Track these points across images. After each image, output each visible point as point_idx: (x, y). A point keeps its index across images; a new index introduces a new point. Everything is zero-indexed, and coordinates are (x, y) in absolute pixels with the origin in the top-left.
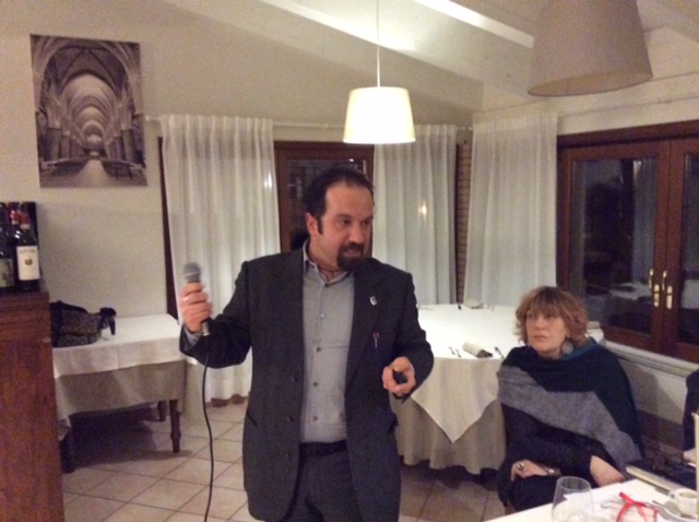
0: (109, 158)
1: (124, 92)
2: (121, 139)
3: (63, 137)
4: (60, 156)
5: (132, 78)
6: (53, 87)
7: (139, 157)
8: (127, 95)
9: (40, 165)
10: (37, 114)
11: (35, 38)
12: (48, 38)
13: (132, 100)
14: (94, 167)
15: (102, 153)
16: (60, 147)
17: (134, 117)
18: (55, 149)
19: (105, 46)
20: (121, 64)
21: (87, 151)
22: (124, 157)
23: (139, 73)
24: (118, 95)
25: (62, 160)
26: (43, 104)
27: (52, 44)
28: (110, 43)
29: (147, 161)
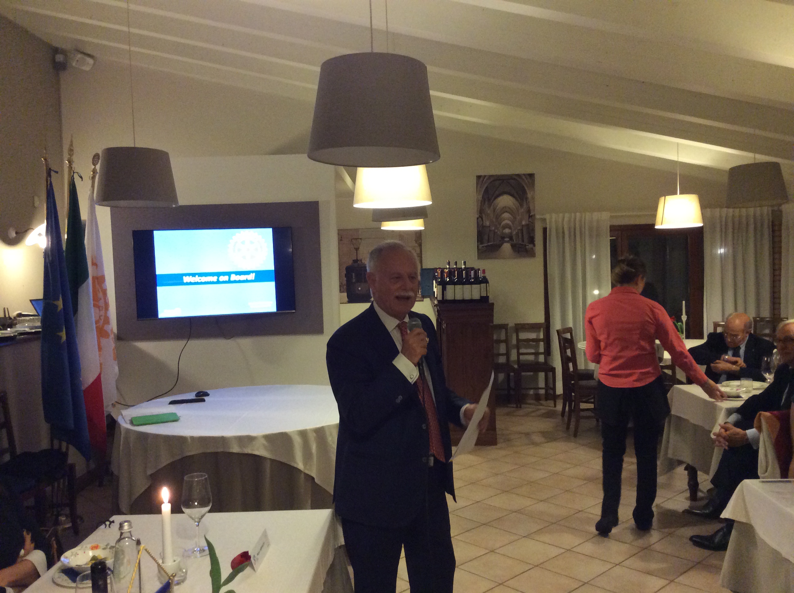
0: (515, 242)
1: (525, 202)
2: (522, 230)
3: (490, 231)
4: (488, 242)
5: (529, 195)
6: (486, 203)
7: (532, 240)
8: (527, 204)
9: (478, 247)
10: (477, 218)
11: (479, 177)
12: (485, 176)
13: (529, 207)
14: (507, 247)
15: (511, 238)
16: (489, 236)
17: (530, 217)
18: (486, 237)
19: (515, 177)
20: (523, 187)
21: (503, 238)
22: (523, 241)
23: (534, 190)
24: (521, 205)
25: (489, 244)
26: (481, 212)
27: (487, 180)
28: (518, 175)
29: (536, 243)
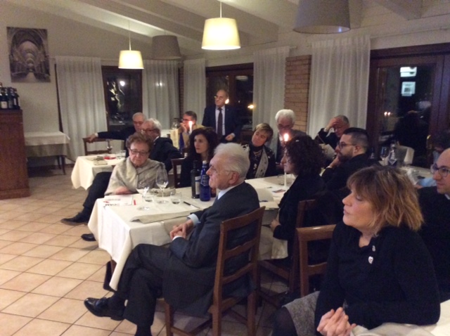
0: (37, 72)
1: (41, 47)
2: (41, 65)
3: (19, 64)
5: (44, 43)
6: (15, 46)
7: (48, 72)
9: (11, 74)
10: (9, 55)
11: (8, 28)
12: (13, 28)
13: (45, 51)
14: (31, 75)
15: (34, 70)
16: (18, 67)
17: (46, 57)
18: (16, 69)
19: (34, 30)
20: (40, 37)
21: (28, 69)
22: (42, 71)
23: (47, 40)
24: (39, 49)
25: (19, 72)
26: (12, 52)
27: (15, 30)
29: (51, 73)
